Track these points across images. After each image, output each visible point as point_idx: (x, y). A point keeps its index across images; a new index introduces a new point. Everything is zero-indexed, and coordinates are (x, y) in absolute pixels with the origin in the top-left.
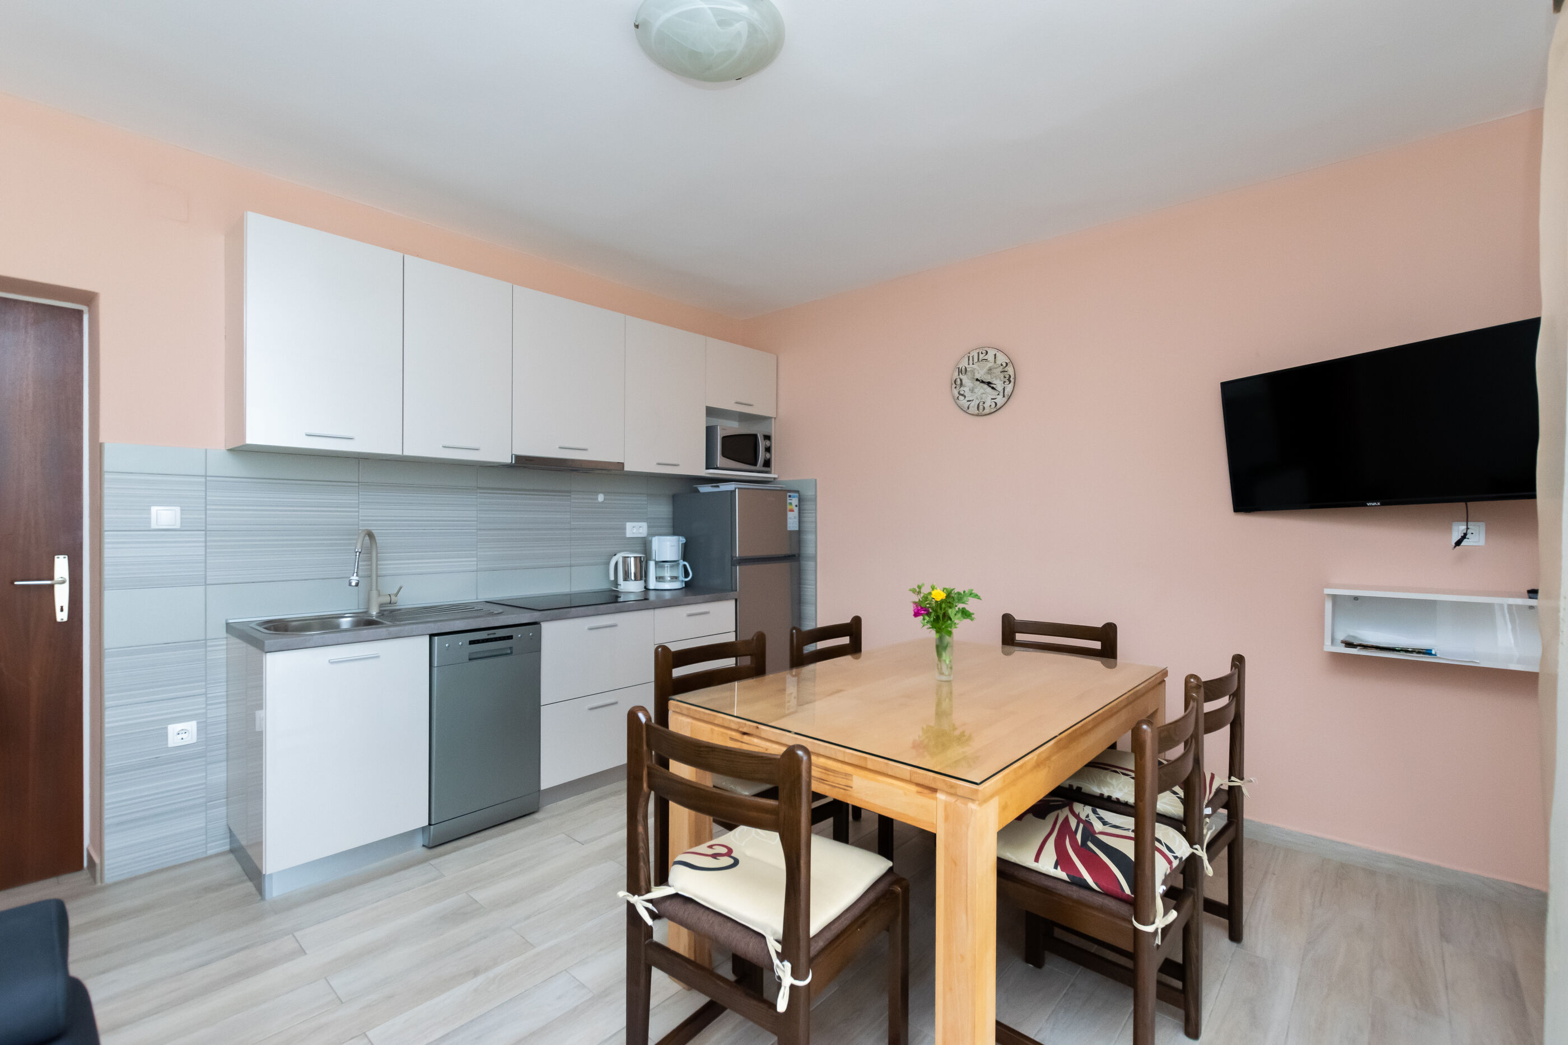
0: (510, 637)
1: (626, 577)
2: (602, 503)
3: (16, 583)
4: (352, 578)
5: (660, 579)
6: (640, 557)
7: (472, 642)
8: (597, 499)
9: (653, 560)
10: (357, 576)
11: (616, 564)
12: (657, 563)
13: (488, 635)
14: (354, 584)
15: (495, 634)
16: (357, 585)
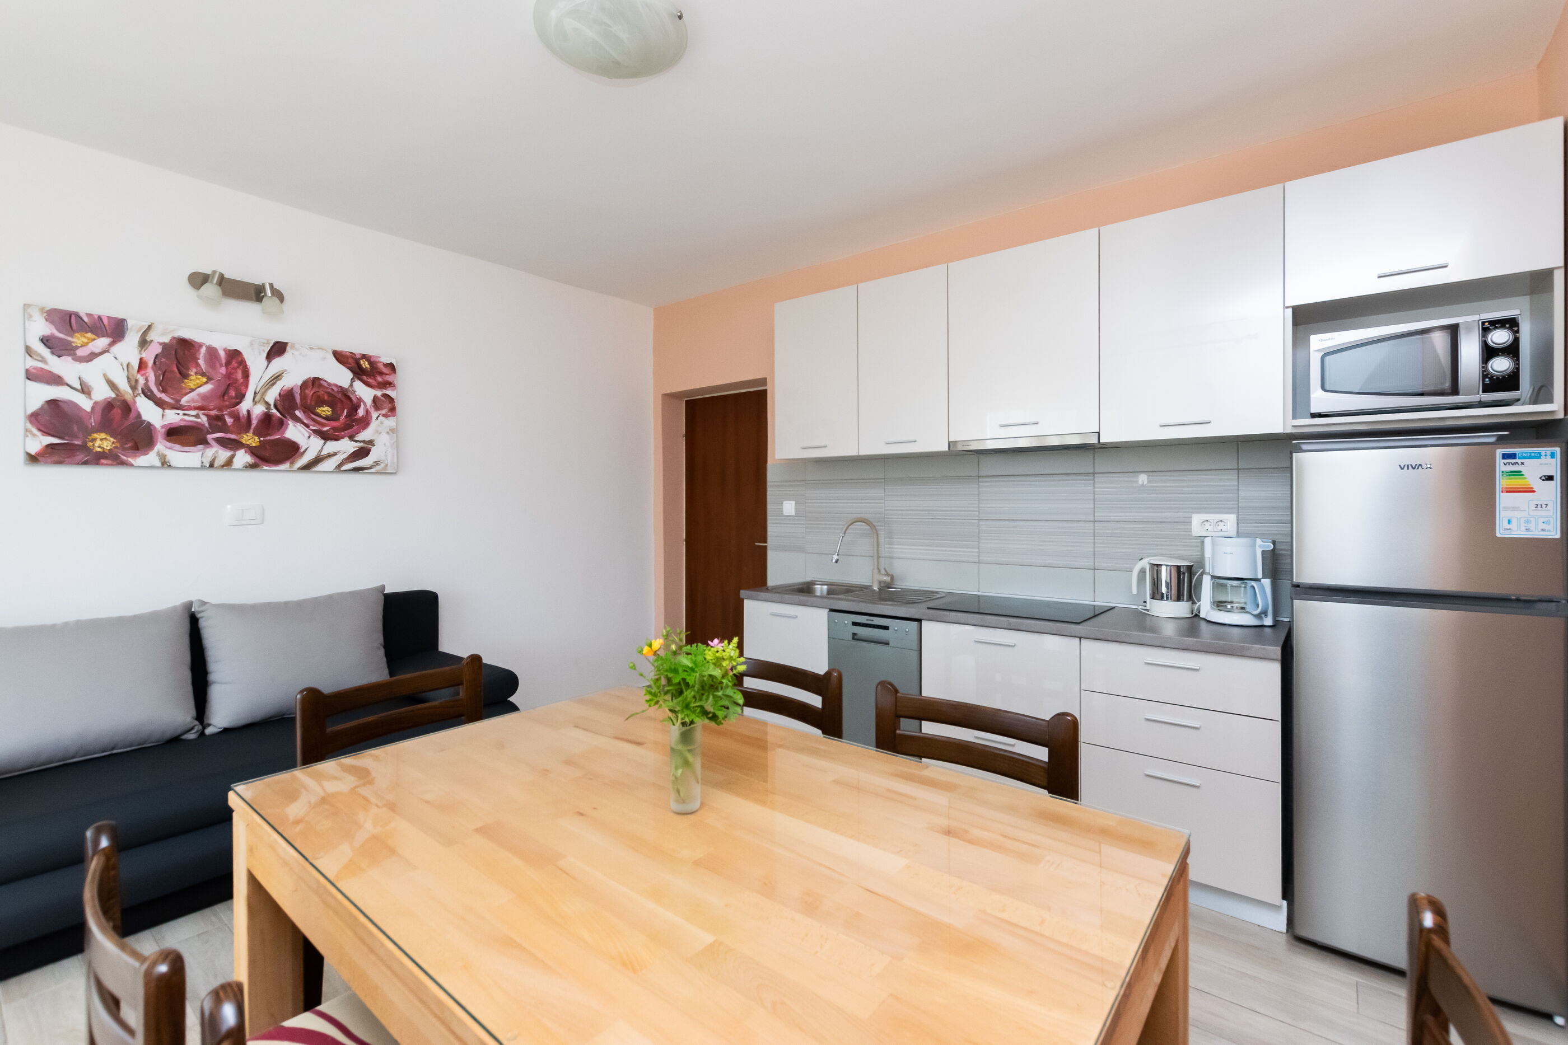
0: (886, 628)
1: (1156, 594)
2: (1143, 485)
3: (756, 544)
4: (834, 556)
5: (1220, 605)
6: (1178, 567)
7: (854, 624)
8: (1138, 481)
9: (1209, 574)
10: (838, 555)
11: (1143, 571)
12: (1213, 577)
13: (867, 620)
14: (834, 561)
15: (872, 620)
16: (837, 561)
